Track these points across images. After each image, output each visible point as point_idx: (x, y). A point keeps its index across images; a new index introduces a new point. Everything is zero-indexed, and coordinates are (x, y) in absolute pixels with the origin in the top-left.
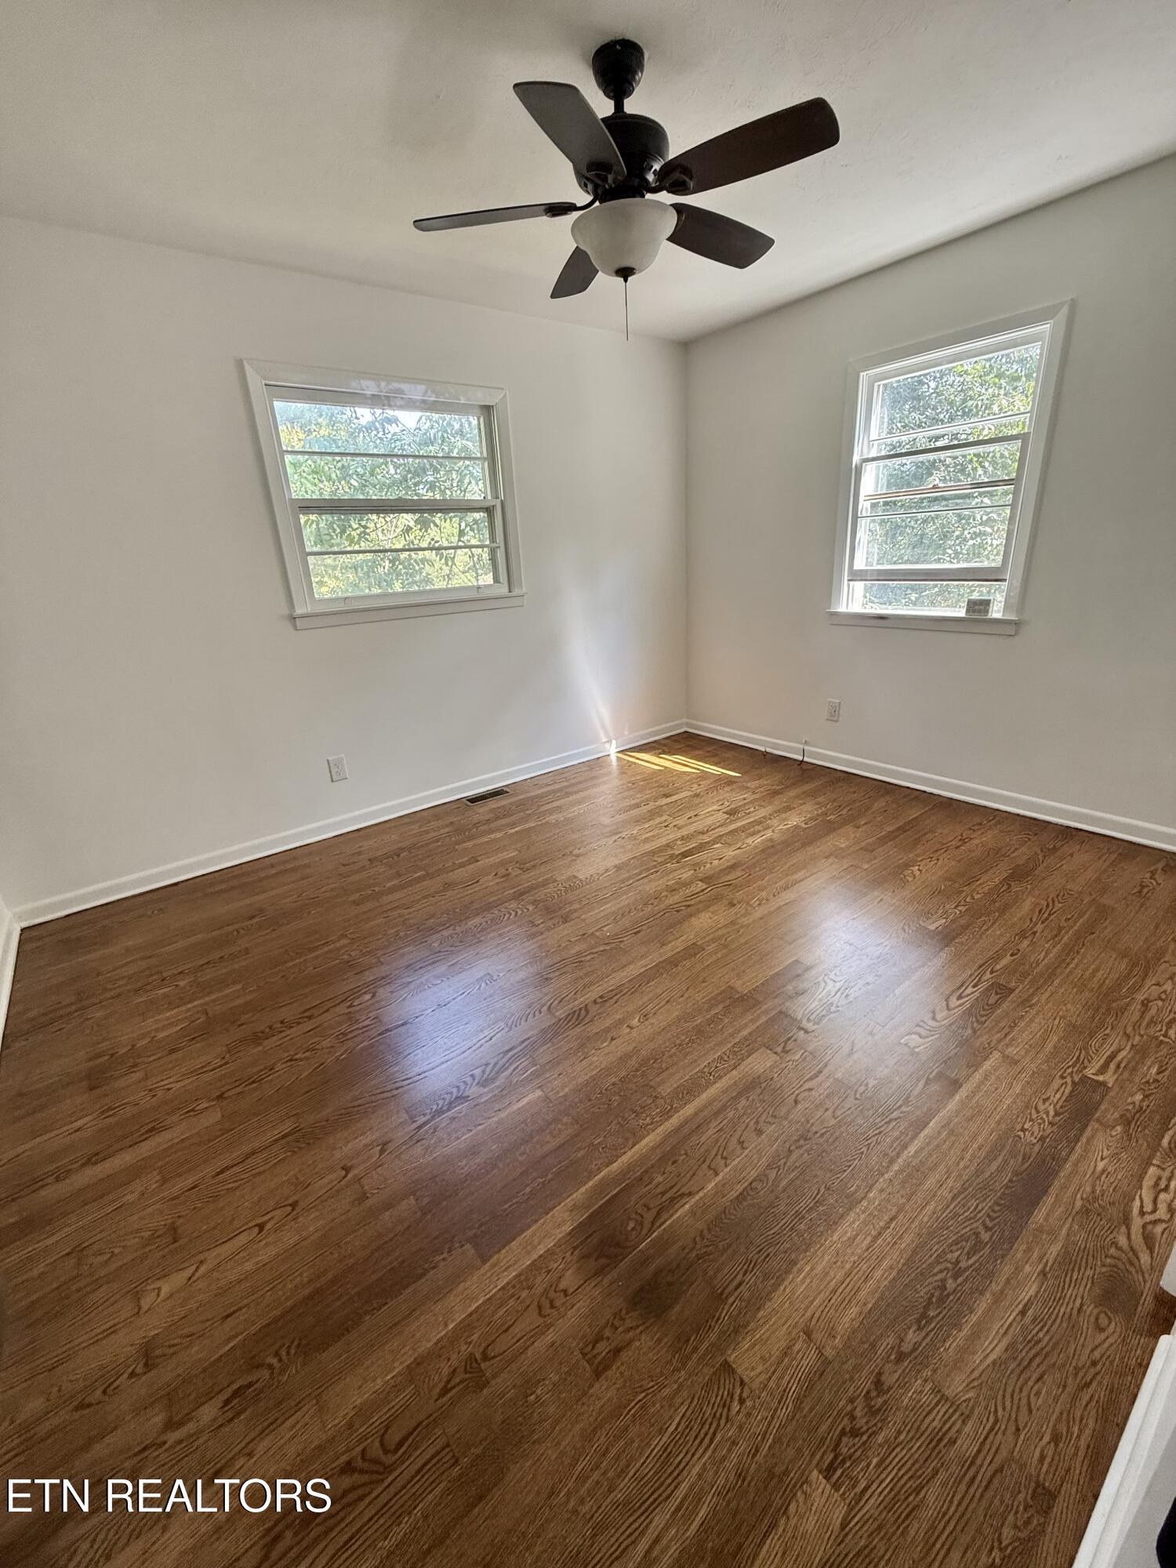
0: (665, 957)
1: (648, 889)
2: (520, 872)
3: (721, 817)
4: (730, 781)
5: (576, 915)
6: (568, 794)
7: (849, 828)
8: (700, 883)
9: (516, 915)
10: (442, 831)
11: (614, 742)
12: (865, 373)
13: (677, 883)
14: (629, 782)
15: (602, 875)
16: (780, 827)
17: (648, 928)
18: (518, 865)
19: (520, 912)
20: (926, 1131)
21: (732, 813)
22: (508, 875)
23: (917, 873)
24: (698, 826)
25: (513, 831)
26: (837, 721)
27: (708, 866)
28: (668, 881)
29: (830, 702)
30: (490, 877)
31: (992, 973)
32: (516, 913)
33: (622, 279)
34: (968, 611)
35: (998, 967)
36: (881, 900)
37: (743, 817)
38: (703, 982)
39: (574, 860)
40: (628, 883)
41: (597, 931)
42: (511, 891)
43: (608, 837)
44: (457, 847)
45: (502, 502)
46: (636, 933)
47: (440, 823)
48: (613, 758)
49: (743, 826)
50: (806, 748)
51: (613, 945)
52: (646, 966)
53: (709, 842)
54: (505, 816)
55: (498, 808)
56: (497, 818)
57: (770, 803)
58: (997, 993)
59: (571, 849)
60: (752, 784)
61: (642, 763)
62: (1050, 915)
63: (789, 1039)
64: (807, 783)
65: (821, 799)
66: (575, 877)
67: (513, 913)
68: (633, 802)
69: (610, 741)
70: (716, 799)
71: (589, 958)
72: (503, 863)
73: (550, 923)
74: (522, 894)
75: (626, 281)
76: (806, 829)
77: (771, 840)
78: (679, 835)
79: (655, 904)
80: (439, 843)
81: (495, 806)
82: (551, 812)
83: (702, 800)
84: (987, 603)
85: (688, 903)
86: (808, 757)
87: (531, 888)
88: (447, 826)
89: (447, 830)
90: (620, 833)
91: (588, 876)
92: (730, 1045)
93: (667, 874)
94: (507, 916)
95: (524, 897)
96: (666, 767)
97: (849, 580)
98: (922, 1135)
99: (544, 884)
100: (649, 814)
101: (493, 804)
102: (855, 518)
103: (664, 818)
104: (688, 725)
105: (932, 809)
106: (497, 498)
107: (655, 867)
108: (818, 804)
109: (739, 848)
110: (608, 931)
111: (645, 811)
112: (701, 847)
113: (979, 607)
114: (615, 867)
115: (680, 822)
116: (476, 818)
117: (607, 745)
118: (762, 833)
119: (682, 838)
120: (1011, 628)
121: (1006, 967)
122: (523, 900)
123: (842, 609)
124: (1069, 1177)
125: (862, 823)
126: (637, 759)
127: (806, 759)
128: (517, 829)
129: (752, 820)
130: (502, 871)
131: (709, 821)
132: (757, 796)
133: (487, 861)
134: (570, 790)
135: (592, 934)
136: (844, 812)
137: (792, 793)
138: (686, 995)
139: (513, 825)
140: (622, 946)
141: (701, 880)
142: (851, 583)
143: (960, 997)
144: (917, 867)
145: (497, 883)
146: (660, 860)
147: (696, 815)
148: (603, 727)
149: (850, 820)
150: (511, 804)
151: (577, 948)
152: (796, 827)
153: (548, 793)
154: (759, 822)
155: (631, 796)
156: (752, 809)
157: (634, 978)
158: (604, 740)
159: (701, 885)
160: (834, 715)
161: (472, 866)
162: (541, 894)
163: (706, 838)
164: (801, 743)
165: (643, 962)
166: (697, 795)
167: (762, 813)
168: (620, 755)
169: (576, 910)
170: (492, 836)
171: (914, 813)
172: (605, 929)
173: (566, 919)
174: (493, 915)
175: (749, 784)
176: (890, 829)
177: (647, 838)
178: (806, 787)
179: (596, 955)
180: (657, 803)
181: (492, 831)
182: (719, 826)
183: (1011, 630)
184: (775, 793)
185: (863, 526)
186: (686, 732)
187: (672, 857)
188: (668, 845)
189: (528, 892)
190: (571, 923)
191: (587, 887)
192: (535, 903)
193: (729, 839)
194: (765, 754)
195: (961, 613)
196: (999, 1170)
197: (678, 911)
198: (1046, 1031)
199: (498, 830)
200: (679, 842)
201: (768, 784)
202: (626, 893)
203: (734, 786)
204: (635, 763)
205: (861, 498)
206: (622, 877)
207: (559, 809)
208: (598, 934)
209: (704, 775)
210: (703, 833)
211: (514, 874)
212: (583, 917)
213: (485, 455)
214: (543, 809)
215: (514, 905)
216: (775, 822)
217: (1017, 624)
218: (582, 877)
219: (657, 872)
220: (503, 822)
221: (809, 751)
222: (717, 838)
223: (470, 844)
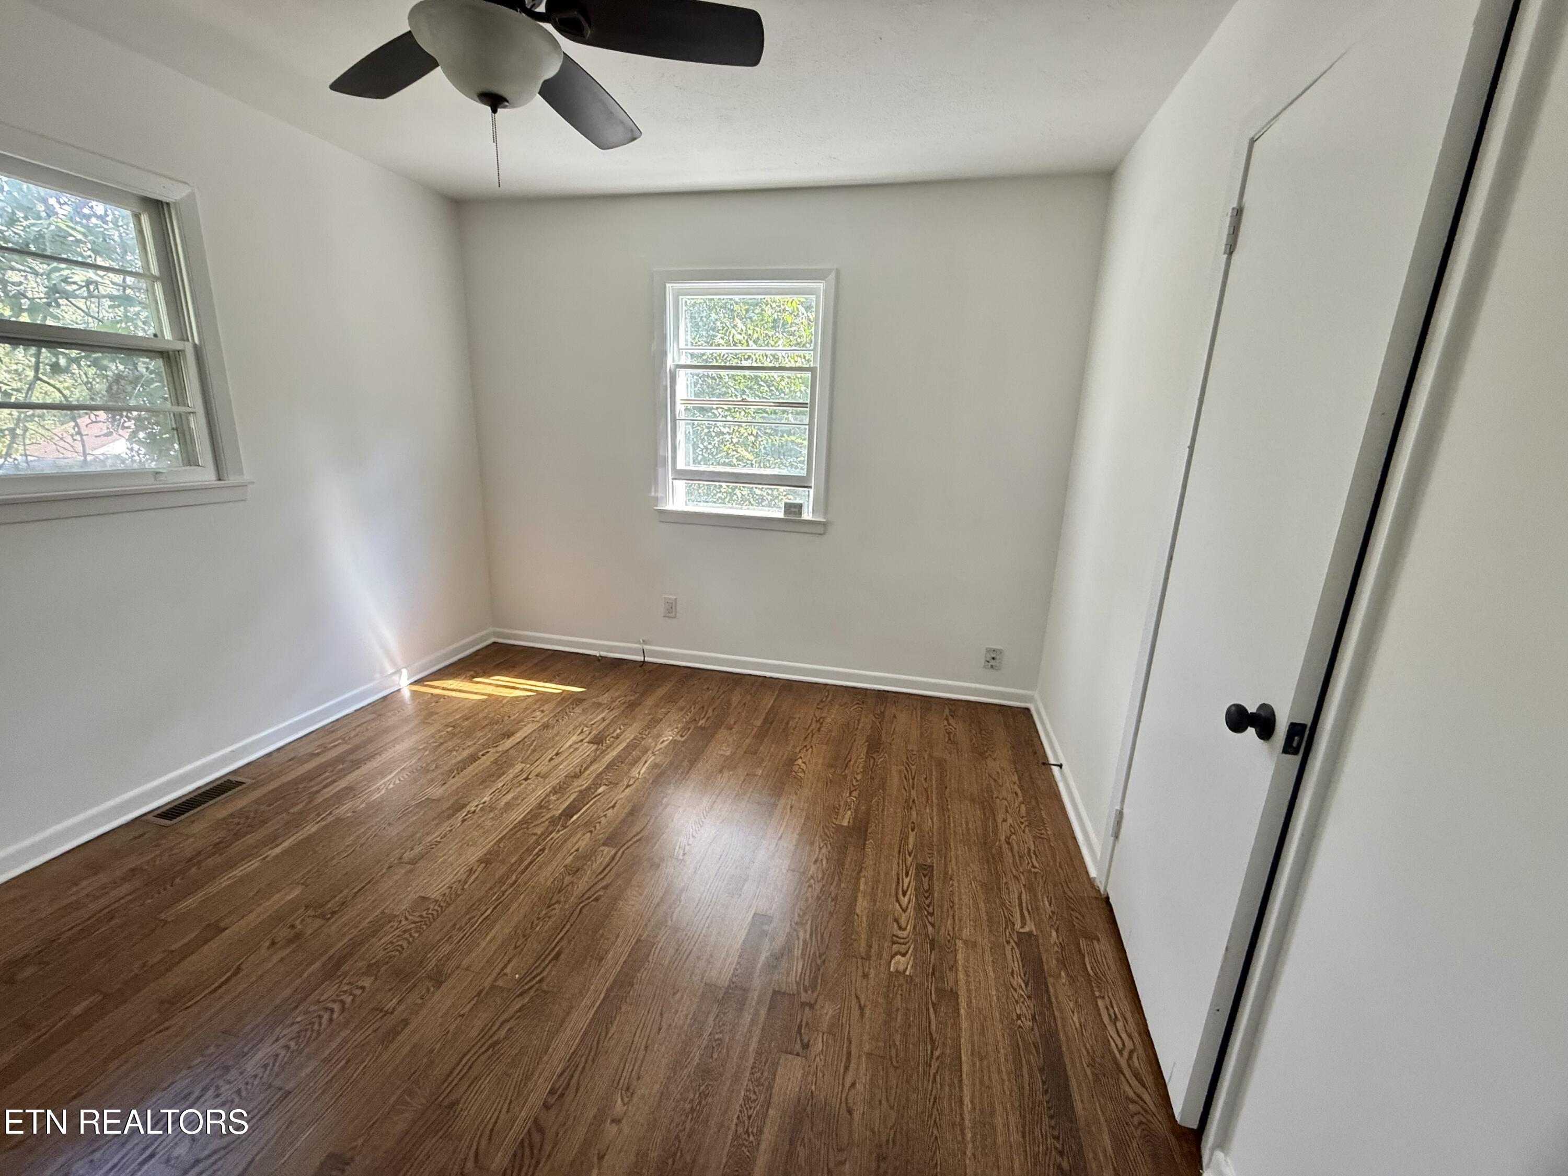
0: (611, 979)
1: (542, 880)
2: (319, 922)
3: (588, 749)
4: (577, 700)
5: (452, 964)
6: (357, 764)
7: (723, 733)
8: (606, 849)
9: (343, 1009)
10: (115, 893)
11: (404, 671)
12: (670, 285)
13: (577, 858)
14: (447, 726)
15: (466, 882)
16: (659, 747)
17: (569, 942)
18: (311, 912)
19: (349, 999)
20: (965, 1068)
21: (598, 740)
22: (298, 936)
23: (803, 766)
24: (564, 769)
25: (278, 850)
26: (675, 618)
27: (603, 820)
28: (564, 858)
29: (665, 598)
30: (263, 952)
31: (910, 855)
32: (343, 1003)
33: (489, 109)
34: (785, 513)
35: (911, 847)
36: (792, 807)
37: (613, 742)
38: (675, 994)
39: (411, 871)
40: (510, 881)
41: (496, 979)
42: (317, 965)
43: (449, 817)
44: (163, 916)
45: (197, 350)
46: (556, 957)
47: (103, 878)
48: (406, 693)
49: (619, 756)
50: (646, 647)
51: (532, 993)
52: (593, 1005)
53: (588, 788)
54: (251, 828)
55: (232, 815)
56: (237, 835)
57: (634, 718)
58: (925, 876)
59: (397, 853)
60: (605, 698)
61: (454, 694)
62: (913, 779)
63: (800, 1027)
64: (659, 687)
65: (682, 703)
66: (424, 899)
67: (336, 1007)
68: (465, 753)
69: (398, 672)
70: (571, 727)
71: (503, 1033)
72: (278, 918)
73: (414, 998)
74: (339, 963)
75: (494, 111)
76: (684, 742)
77: (656, 765)
78: (548, 788)
79: (562, 899)
80: (116, 921)
81: (223, 813)
82: (340, 797)
83: (555, 732)
84: (800, 506)
85: (604, 883)
86: (649, 657)
87: (355, 946)
88: (125, 879)
89: (126, 888)
90: (465, 806)
91: (445, 890)
92: (747, 1074)
93: (559, 849)
94: (326, 1016)
95: (345, 968)
96: (490, 695)
97: (673, 479)
98: (964, 1076)
99: (376, 929)
100: (494, 768)
101: (219, 810)
102: (674, 420)
103: (519, 767)
104: (495, 634)
105: (780, 693)
106: (184, 339)
107: (537, 843)
108: (682, 709)
109: (628, 786)
110: (514, 970)
111: (488, 763)
112: (584, 796)
113: (793, 509)
114: (480, 861)
115: (542, 767)
116: (189, 847)
117: (396, 678)
118: (643, 759)
119: (554, 791)
120: (819, 529)
121: (915, 845)
122: (345, 974)
123: (670, 506)
124: (1069, 1048)
125: (732, 722)
126: (444, 689)
127: (647, 659)
128: (286, 844)
129: (624, 744)
130: (283, 933)
131: (576, 760)
132: (616, 713)
133: (243, 923)
134: (361, 754)
135: (493, 987)
136: (710, 713)
137: (650, 701)
138: (664, 1027)
139: (273, 840)
140: (545, 987)
141: (604, 844)
142: (674, 481)
143: (904, 894)
144: (800, 760)
145: (282, 960)
146: (539, 831)
147: (557, 754)
148: (387, 653)
149: (718, 723)
150: (257, 802)
151: (478, 1024)
152: (674, 742)
153: (322, 768)
154: (631, 747)
155: (458, 745)
156: (618, 731)
157: (586, 1033)
158: (391, 671)
159: (608, 851)
160: (671, 610)
161: (214, 944)
162: (376, 949)
163: (583, 783)
164: (640, 643)
165: (586, 1001)
166: (546, 726)
167: (630, 735)
168: (416, 688)
169: (448, 957)
170: (238, 872)
171: (769, 701)
172: (508, 970)
173: (438, 979)
174: (296, 1028)
175: (600, 700)
176: (758, 723)
177: (507, 804)
178: (661, 692)
179: (512, 1023)
180: (500, 749)
181: (231, 865)
182: (591, 763)
183: (820, 529)
184: (632, 706)
185: (682, 427)
186: (494, 643)
187: (553, 821)
188: (540, 806)
189: (351, 954)
190: (450, 983)
191: (452, 908)
192: (372, 969)
193: (610, 776)
194: (600, 659)
195: (780, 514)
196: (1031, 1076)
197: (597, 900)
198: (973, 898)
199: (247, 855)
200: (553, 798)
201: (619, 697)
202: (515, 897)
203: (585, 705)
204: (444, 697)
205: (678, 402)
206: (499, 873)
207: (350, 791)
208: (500, 983)
209: (544, 698)
210: (577, 776)
211: (309, 931)
212: (465, 963)
213: (155, 269)
214: (319, 799)
215: (330, 991)
216: (649, 741)
217: (824, 524)
218: (435, 895)
219: (543, 850)
220: (251, 839)
221: (648, 650)
222: (597, 777)
223: (189, 902)
